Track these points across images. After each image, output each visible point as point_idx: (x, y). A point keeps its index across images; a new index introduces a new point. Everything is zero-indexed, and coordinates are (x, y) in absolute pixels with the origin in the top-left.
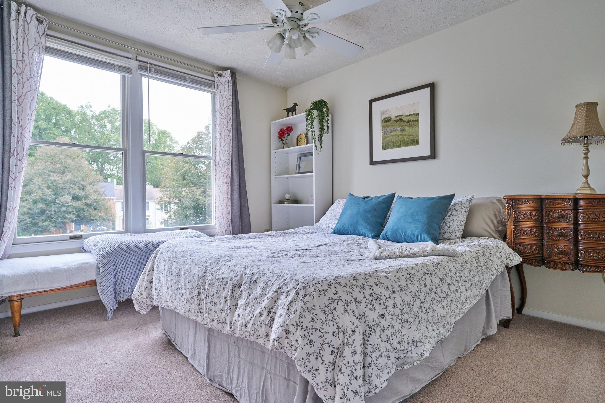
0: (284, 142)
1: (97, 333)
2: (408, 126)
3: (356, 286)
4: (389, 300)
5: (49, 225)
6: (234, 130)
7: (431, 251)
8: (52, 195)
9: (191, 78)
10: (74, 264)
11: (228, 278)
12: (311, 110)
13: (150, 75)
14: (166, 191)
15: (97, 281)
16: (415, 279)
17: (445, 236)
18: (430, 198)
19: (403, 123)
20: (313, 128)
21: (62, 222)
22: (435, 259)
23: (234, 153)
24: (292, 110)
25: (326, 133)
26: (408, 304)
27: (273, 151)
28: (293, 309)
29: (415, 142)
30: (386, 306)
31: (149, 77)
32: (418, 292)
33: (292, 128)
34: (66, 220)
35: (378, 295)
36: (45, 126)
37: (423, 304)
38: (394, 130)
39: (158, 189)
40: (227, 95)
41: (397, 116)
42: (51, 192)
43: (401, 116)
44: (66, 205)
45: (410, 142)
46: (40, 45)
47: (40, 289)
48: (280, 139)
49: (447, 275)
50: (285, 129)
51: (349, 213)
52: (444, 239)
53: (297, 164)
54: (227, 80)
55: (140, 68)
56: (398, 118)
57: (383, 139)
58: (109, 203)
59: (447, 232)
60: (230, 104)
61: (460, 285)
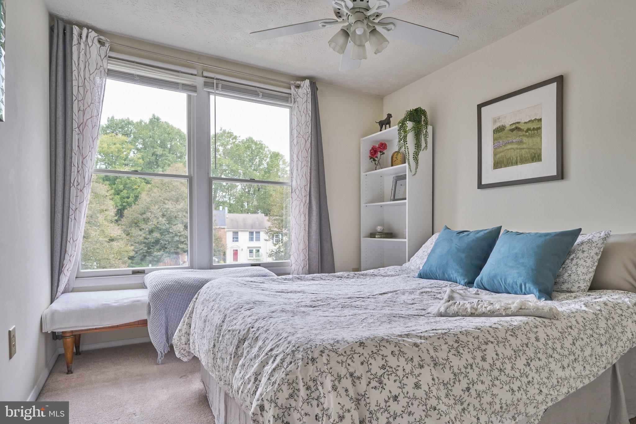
0: (377, 162)
1: (143, 378)
2: (528, 137)
3: (359, 355)
4: (410, 376)
5: (162, 255)
6: (312, 151)
7: (517, 310)
8: (166, 224)
9: (263, 93)
10: (125, 301)
11: (237, 330)
12: (404, 121)
13: (216, 92)
14: (275, 220)
15: (148, 321)
16: (466, 349)
17: (565, 287)
18: (543, 234)
19: (520, 133)
20: (407, 143)
21: (175, 252)
22: (517, 321)
23: (312, 177)
24: (385, 123)
25: (423, 149)
26: (444, 384)
27: (363, 174)
28: (273, 379)
29: (536, 157)
30: (402, 384)
31: (215, 94)
32: (466, 368)
33: (385, 145)
34: (179, 250)
35: (393, 369)
36: (161, 152)
37: (473, 385)
38: (509, 143)
39: (267, 218)
40: (305, 108)
41: (512, 124)
42: (165, 220)
43: (518, 123)
44: (179, 234)
45: (530, 157)
46: (102, 69)
47: (91, 326)
48: (372, 159)
49: (530, 345)
50: (377, 146)
51: (438, 251)
52: (562, 291)
53: (392, 189)
54: (306, 91)
55: (206, 84)
56: (514, 127)
57: (495, 155)
58: (220, 233)
59: (567, 281)
60: (309, 119)
61: (551, 360)
